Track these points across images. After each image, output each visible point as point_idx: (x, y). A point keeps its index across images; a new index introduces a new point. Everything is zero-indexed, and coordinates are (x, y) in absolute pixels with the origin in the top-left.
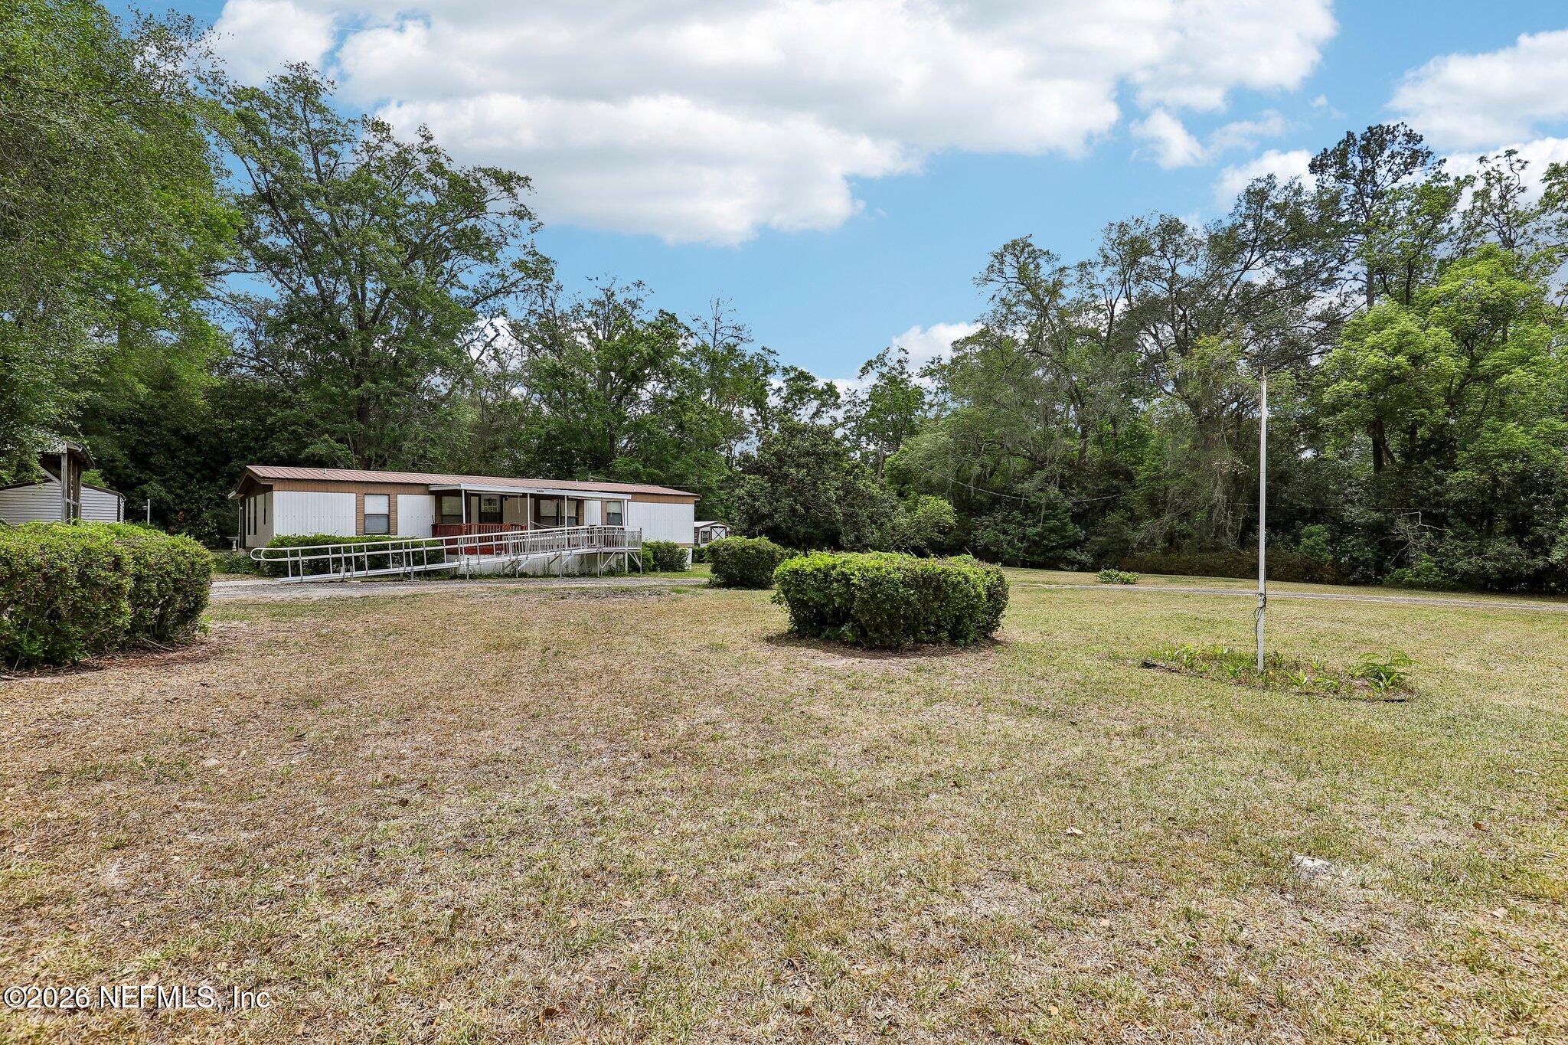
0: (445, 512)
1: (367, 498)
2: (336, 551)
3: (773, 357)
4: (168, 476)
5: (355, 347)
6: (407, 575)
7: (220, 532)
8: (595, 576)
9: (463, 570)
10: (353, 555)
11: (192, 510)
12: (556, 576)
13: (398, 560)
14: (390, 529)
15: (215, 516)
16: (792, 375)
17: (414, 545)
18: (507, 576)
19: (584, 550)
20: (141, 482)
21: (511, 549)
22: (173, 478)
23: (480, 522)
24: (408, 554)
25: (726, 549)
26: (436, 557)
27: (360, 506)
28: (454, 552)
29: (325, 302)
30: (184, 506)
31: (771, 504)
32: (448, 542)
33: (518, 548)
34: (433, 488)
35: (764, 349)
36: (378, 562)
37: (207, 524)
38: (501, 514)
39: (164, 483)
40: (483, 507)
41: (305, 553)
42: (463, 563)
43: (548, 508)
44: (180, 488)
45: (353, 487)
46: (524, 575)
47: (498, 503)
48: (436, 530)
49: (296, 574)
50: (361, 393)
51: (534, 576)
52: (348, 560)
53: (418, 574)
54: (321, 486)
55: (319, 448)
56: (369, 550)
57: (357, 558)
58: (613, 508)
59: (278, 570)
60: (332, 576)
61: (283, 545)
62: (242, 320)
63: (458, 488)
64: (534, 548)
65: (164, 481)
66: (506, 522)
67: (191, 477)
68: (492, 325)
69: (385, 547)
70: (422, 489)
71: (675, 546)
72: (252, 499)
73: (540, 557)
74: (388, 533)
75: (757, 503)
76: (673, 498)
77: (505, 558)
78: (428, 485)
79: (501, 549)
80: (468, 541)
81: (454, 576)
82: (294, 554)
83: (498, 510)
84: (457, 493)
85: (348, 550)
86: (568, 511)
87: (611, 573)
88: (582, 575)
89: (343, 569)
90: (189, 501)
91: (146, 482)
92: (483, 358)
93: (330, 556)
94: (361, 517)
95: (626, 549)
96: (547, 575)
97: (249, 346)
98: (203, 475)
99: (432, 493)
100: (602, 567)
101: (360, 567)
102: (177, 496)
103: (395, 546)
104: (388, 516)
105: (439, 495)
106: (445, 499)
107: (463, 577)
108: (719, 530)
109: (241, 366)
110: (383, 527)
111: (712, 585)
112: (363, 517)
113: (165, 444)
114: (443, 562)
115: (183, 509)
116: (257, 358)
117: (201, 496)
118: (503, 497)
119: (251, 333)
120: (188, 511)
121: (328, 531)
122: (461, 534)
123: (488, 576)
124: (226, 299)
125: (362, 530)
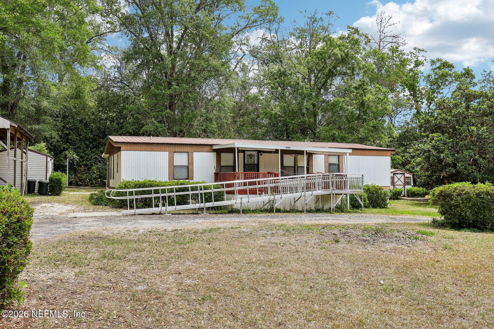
0: (223, 164)
1: (175, 154)
2: (156, 192)
3: (422, 53)
4: (77, 146)
5: (168, 65)
6: (201, 209)
7: (100, 177)
8: (329, 211)
9: (237, 206)
10: (166, 195)
11: (88, 165)
12: (302, 212)
13: (195, 197)
14: (189, 177)
15: (98, 168)
16: (438, 65)
17: (206, 188)
18: (266, 211)
19: (320, 192)
20: (65, 149)
21: (269, 190)
22: (79, 147)
23: (244, 171)
24: (201, 194)
25: (459, 195)
26: (219, 197)
27: (171, 160)
28: (232, 193)
29: (152, 40)
30: (84, 163)
31: (453, 155)
32: (228, 186)
33: (275, 190)
34: (215, 147)
35: (415, 49)
36: (183, 200)
37: (94, 173)
38: (258, 165)
39: (75, 150)
40: (246, 160)
41: (137, 193)
42: (239, 201)
43: (289, 160)
44: (83, 153)
45: (167, 148)
46: (278, 211)
47: (256, 158)
48: (218, 177)
49: (132, 207)
50: (171, 92)
51: (285, 211)
52: (164, 198)
53: (208, 209)
54: (148, 147)
55: (149, 127)
56: (177, 191)
57: (169, 197)
58: (334, 160)
59: (122, 205)
60: (154, 210)
61: (126, 187)
62: (114, 61)
63: (233, 146)
64: (285, 190)
65: (75, 149)
66: (262, 170)
67: (87, 146)
68: (241, 49)
69: (186, 189)
70: (208, 148)
71: (380, 189)
72: (112, 157)
73: (289, 196)
74: (188, 178)
75: (442, 155)
76: (375, 152)
77: (265, 198)
78: (211, 145)
79: (263, 191)
80: (240, 185)
81: (232, 211)
82: (131, 194)
83: (256, 162)
84: (231, 150)
85: (163, 191)
86: (303, 162)
87: (340, 209)
88: (318, 211)
89: (160, 204)
90: (86, 160)
91: (67, 149)
92: (237, 70)
93: (153, 196)
94: (172, 167)
95: (348, 191)
96: (293, 210)
97: (117, 75)
98: (93, 145)
99: (214, 151)
100: (333, 205)
101: (171, 203)
102: (82, 157)
103: (193, 189)
104: (188, 167)
105: (219, 152)
106: (223, 155)
107: (237, 211)
108: (399, 176)
109: (114, 87)
110: (185, 175)
111: (436, 224)
112: (173, 168)
113: (76, 128)
114: (223, 200)
115: (84, 165)
116: (121, 82)
117: (92, 157)
118: (260, 152)
119: (118, 68)
120: (86, 165)
121: (152, 178)
122: (235, 179)
123: (254, 211)
124: (107, 49)
125: (172, 176)
